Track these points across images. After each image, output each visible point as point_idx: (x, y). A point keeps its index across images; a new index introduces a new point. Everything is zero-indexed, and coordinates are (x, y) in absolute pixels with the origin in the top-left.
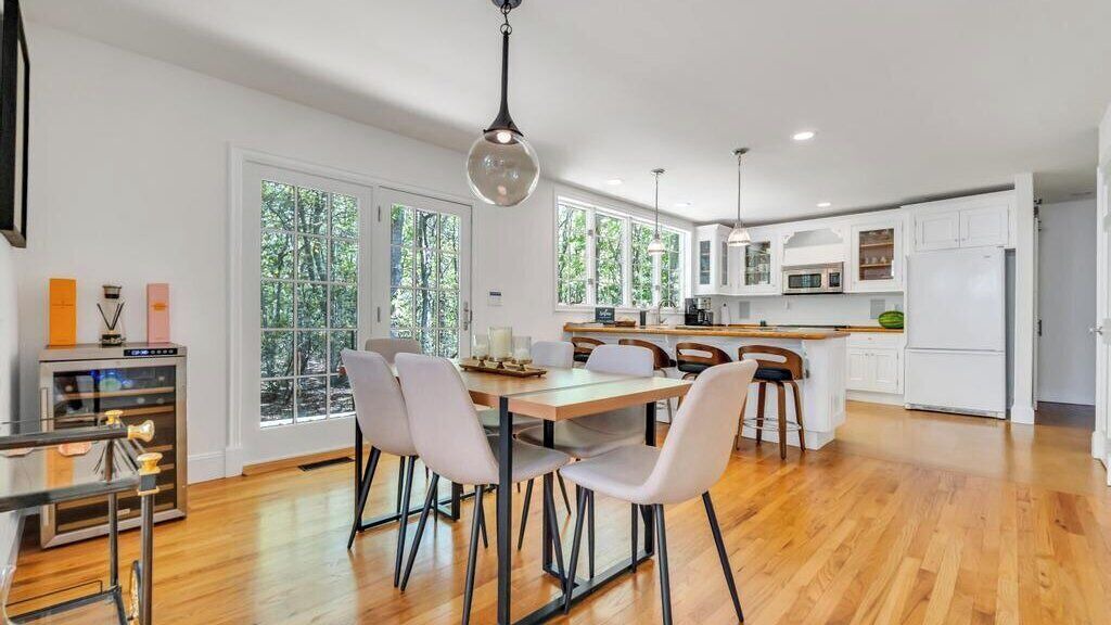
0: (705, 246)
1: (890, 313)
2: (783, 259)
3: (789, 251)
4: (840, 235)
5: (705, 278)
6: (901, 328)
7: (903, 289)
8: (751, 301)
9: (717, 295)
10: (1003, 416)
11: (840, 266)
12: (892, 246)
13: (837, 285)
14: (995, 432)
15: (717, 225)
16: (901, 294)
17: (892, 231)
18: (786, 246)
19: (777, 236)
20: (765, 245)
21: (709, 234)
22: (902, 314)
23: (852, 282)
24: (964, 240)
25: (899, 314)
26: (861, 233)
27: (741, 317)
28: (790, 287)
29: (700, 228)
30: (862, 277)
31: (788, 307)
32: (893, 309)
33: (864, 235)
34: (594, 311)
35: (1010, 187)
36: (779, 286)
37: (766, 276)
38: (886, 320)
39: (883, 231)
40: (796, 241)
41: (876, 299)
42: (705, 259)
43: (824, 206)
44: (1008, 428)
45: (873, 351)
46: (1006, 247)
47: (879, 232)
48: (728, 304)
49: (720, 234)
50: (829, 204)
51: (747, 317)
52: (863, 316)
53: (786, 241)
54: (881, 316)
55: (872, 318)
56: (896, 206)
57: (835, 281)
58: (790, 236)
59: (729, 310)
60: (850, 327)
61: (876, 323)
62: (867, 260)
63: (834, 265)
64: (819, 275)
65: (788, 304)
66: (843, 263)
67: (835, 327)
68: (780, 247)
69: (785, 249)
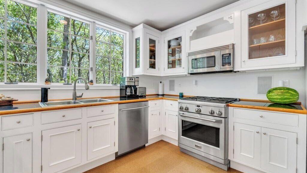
1: (280, 89)
3: (194, 42)
4: (231, 21)
5: (137, 65)
8: (175, 79)
9: (143, 75)
11: (231, 47)
13: (229, 64)
15: (142, 25)
18: (192, 38)
19: (185, 31)
20: (179, 40)
21: (139, 32)
23: (242, 61)
27: (170, 90)
28: (193, 68)
29: (135, 29)
30: (251, 56)
31: (196, 84)
32: (280, 85)
33: (253, 18)
36: (186, 68)
38: (274, 96)
40: (200, 32)
41: (264, 76)
48: (163, 82)
51: (173, 90)
53: (191, 34)
54: (270, 92)
55: (259, 93)
57: (227, 61)
58: (193, 31)
59: (163, 85)
60: (240, 100)
61: (264, 98)
62: (255, 41)
63: (226, 47)
64: (214, 57)
65: (196, 81)
66: (233, 45)
67: (229, 101)
68: (188, 39)
69: (190, 40)
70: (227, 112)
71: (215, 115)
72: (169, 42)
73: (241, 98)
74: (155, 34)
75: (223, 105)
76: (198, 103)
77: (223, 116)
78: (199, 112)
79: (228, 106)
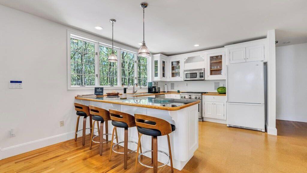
0: (156, 62)
1: (221, 87)
2: (185, 67)
4: (203, 58)
5: (156, 75)
6: (225, 93)
7: (226, 79)
8: (175, 83)
9: (160, 81)
10: (264, 131)
11: (203, 70)
12: (221, 62)
13: (203, 77)
14: (261, 137)
15: (160, 54)
16: (225, 80)
17: (221, 56)
19: (182, 58)
20: (178, 62)
21: (157, 57)
22: (225, 88)
23: (208, 76)
24: (247, 59)
25: (224, 88)
26: (210, 57)
27: (171, 89)
28: (186, 78)
29: (154, 55)
30: (211, 74)
31: (187, 86)
32: (222, 86)
33: (212, 58)
34: (94, 89)
35: (265, 37)
36: (183, 77)
37: (178, 74)
38: (220, 90)
39: (218, 56)
40: (189, 60)
41: (216, 82)
42: (156, 67)
43: (197, 46)
44: (266, 136)
45: (215, 103)
46: (264, 61)
47: (217, 57)
48: (167, 84)
49: (161, 58)
50: (198, 45)
51: (173, 89)
52: (212, 89)
53: (185, 61)
54: (218, 89)
55: (215, 89)
56: (223, 46)
57: (202, 75)
58: (186, 59)
59: (167, 86)
60: (207, 93)
61: (216, 91)
62: (213, 67)
63: (201, 69)
64: (196, 73)
65: (187, 84)
66: (204, 69)
67: (202, 93)
68: (183, 63)
69: (185, 63)
70: (202, 97)
71: (197, 98)
72: (172, 62)
73: (208, 92)
74: (165, 58)
75: (200, 94)
76: (190, 94)
77: (200, 99)
78: (190, 98)
79: (202, 95)
